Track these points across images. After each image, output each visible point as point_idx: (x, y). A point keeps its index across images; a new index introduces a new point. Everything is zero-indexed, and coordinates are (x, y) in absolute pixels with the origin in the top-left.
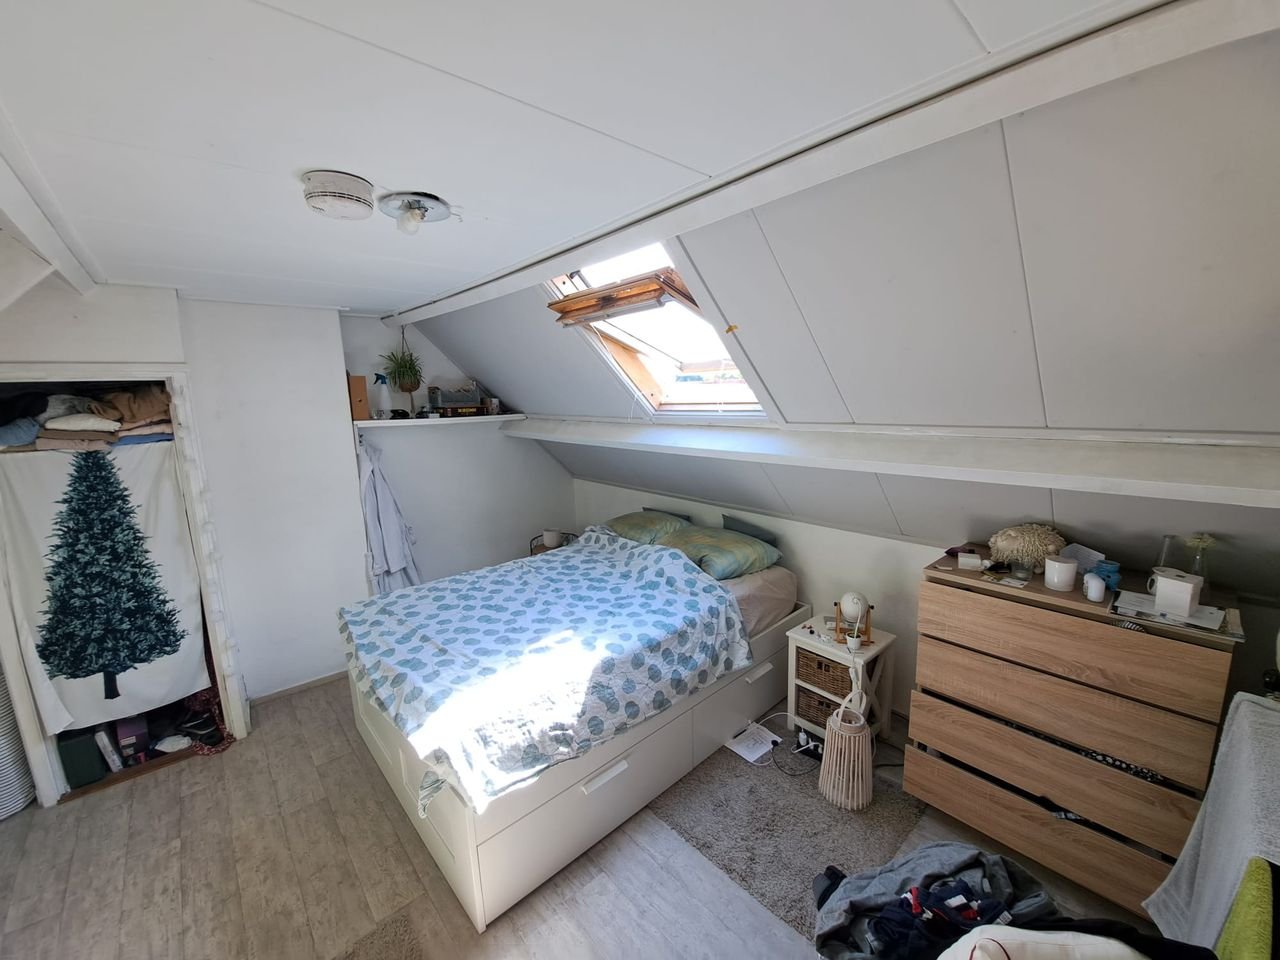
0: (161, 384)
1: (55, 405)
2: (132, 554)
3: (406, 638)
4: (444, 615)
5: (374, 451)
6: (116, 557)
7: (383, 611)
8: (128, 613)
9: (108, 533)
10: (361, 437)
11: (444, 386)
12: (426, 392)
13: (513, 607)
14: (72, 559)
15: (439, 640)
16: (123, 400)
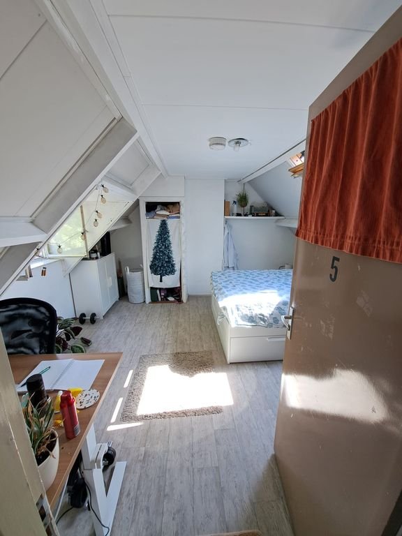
0: (179, 203)
1: (159, 208)
2: (168, 247)
3: (226, 281)
4: (239, 279)
5: (230, 227)
6: (166, 247)
7: (222, 274)
8: (166, 262)
9: (164, 241)
10: (226, 221)
11: (255, 206)
12: (249, 208)
13: (261, 281)
14: (158, 246)
15: (234, 284)
16: (171, 207)
